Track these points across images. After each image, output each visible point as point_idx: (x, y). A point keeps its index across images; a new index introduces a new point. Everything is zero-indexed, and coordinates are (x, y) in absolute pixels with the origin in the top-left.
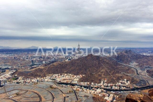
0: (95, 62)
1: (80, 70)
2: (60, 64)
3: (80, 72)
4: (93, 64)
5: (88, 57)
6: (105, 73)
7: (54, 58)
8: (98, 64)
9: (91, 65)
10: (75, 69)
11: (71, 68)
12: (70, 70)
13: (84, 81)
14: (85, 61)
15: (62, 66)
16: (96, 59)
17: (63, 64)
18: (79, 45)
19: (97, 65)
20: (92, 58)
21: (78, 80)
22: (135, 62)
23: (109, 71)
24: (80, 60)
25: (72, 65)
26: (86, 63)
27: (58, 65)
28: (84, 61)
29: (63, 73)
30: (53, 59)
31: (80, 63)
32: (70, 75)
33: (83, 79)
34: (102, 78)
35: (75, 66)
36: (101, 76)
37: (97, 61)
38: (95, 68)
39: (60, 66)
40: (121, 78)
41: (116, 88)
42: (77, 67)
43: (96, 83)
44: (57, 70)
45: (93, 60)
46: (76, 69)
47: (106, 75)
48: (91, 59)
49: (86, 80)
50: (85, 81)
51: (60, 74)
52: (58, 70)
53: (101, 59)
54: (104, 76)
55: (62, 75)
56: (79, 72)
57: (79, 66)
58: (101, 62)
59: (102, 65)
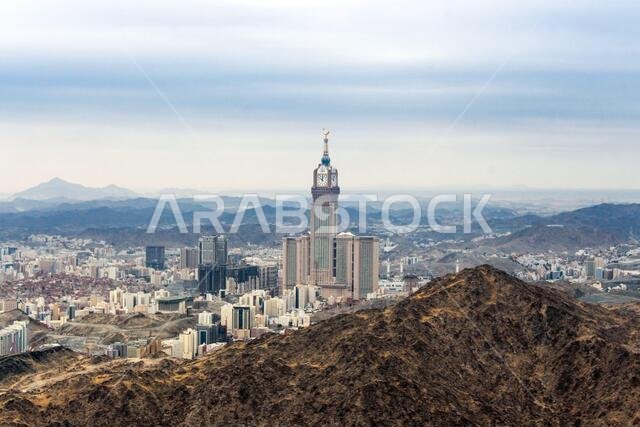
0: (515, 361)
2: (97, 393)
4: (493, 388)
5: (436, 312)
7: (22, 315)
8: (549, 386)
9: (474, 406)
14: (401, 354)
15: (124, 411)
16: (529, 333)
17: (130, 395)
18: (326, 162)
19: (548, 400)
20: (488, 315)
24: (335, 340)
25: (244, 396)
26: (410, 373)
27: (73, 406)
28: (387, 355)
30: (19, 326)
31: (342, 380)
35: (276, 408)
37: (541, 350)
39: (99, 414)
53: (586, 336)
57: (325, 407)
58: (587, 370)
59: (610, 406)
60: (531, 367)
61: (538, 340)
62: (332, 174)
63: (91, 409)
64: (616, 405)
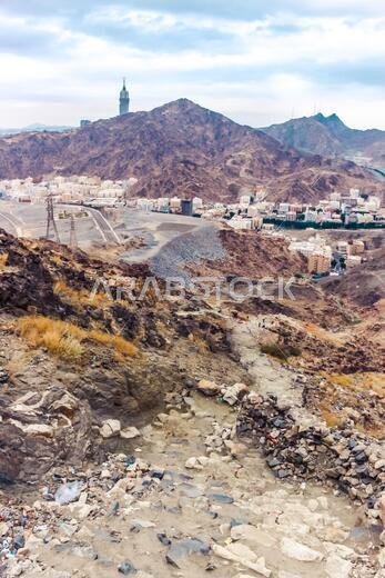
0: (199, 129)
1: (133, 155)
2: (32, 139)
3: (131, 169)
4: (191, 137)
5: (167, 111)
6: (252, 165)
8: (212, 137)
9: (183, 142)
10: (104, 155)
11: (84, 151)
12: (81, 159)
13: (152, 192)
14: (154, 123)
15: (43, 144)
16: (203, 120)
17: (45, 139)
18: (124, 89)
19: (212, 142)
20: (187, 113)
21: (120, 192)
22: (360, 154)
23: (271, 156)
24: (128, 120)
25: (91, 138)
26: (158, 128)
27: (21, 142)
28: (148, 122)
29: (50, 172)
31: (131, 130)
32: (82, 178)
33: (149, 186)
34: (243, 182)
35: (105, 142)
36: (237, 175)
37: (208, 126)
38: (204, 156)
39: (32, 146)
40: (334, 183)
41: (325, 218)
42: (114, 145)
43: (215, 198)
44: (18, 163)
45: (192, 121)
46: (112, 155)
47: (259, 172)
48: (182, 116)
49: (162, 190)
50: (157, 191)
51: (30, 179)
52: (21, 162)
54: (250, 177)
55: (43, 183)
56: (127, 166)
57: (124, 140)
58: (226, 131)
59: (236, 143)
60: (205, 132)
61: (207, 122)
62: (127, 93)
63: (29, 144)
64: (238, 142)
